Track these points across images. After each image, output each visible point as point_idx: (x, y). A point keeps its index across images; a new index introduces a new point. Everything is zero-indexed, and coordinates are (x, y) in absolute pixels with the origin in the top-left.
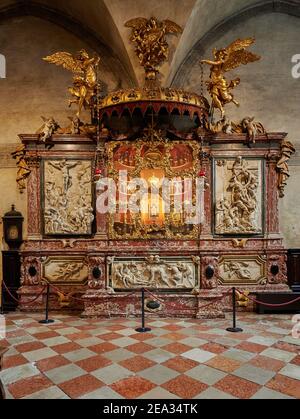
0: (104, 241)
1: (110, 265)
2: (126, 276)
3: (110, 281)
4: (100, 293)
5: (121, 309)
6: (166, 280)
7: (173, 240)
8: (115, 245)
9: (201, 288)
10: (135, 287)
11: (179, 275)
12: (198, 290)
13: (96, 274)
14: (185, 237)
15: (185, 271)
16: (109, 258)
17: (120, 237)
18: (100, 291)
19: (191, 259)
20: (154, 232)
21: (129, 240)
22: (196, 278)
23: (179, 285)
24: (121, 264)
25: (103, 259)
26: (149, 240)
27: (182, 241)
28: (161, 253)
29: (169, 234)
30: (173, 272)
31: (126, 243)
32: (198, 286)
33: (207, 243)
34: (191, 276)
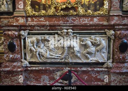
0: (22, 17)
1: (25, 39)
2: (39, 50)
3: (25, 54)
4: (15, 66)
5: (37, 80)
6: (79, 55)
7: (84, 16)
8: (33, 21)
9: (113, 62)
10: (49, 61)
11: (93, 49)
12: (110, 65)
13: (11, 48)
14: (96, 13)
15: (99, 45)
16: (22, 32)
17: (37, 14)
18: (15, 64)
19: (105, 33)
20: (67, 9)
21: (44, 16)
22: (109, 53)
23: (92, 59)
24: (34, 38)
25: (16, 33)
26: (62, 16)
27: (93, 17)
28: (74, 27)
29: (81, 11)
30: (86, 46)
31: (42, 19)
32: (111, 60)
33: (116, 18)
34: (104, 50)
